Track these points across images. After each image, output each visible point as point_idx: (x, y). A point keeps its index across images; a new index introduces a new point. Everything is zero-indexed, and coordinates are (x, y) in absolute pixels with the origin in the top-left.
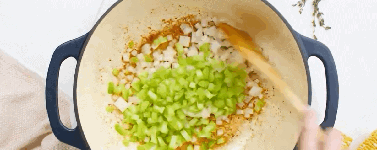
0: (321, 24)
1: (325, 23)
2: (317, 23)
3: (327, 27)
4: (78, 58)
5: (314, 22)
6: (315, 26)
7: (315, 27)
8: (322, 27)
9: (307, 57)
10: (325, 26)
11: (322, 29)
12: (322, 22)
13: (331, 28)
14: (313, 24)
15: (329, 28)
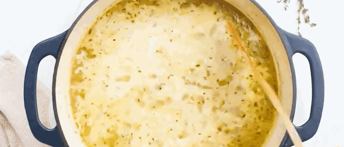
0: (307, 21)
1: (310, 20)
2: (302, 20)
3: (313, 24)
4: (57, 56)
5: (299, 19)
6: (299, 22)
7: (300, 24)
8: (307, 24)
9: (292, 54)
12: (307, 19)
13: (317, 25)
14: (298, 21)
15: (315, 25)
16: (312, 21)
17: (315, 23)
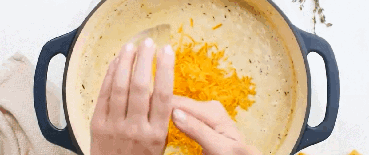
0: (323, 20)
1: (326, 19)
2: (318, 20)
3: (329, 24)
5: (314, 19)
6: (315, 22)
7: (315, 24)
9: (307, 52)
10: (327, 22)
11: (323, 25)
13: (333, 25)
14: (313, 21)
15: (331, 25)
16: (328, 21)
17: (331, 23)
